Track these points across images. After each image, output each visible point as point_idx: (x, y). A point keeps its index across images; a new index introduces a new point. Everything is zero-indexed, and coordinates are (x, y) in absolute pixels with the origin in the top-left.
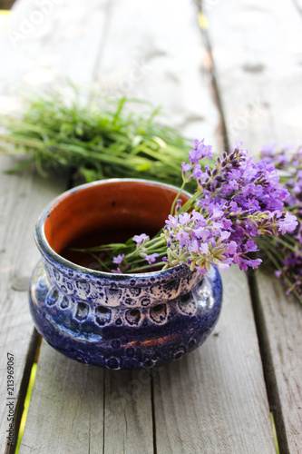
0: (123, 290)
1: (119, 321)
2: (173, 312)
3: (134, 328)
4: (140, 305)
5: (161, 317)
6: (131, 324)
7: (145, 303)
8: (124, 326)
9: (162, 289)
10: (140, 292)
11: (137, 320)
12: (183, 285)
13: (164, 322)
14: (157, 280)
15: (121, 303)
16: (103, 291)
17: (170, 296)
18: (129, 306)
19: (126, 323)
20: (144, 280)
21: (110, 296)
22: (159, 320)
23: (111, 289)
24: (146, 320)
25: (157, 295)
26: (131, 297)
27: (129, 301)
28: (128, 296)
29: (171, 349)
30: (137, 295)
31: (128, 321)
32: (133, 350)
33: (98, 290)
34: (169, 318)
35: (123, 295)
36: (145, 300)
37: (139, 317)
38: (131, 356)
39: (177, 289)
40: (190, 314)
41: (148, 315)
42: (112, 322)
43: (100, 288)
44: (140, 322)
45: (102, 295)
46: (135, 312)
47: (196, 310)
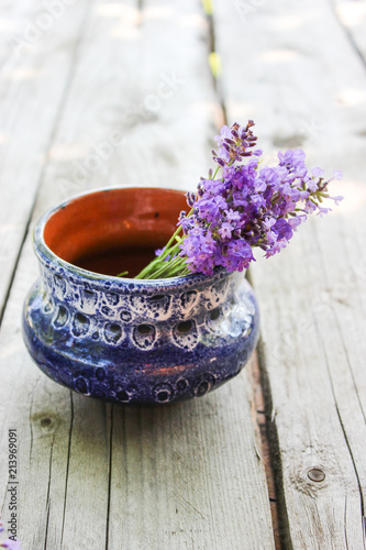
0: (98, 293)
1: (96, 335)
2: (164, 340)
3: (111, 347)
4: (119, 319)
5: (146, 342)
6: (109, 341)
7: (125, 317)
8: (100, 342)
9: (145, 303)
10: (118, 301)
11: (117, 338)
12: (175, 306)
13: (149, 348)
14: (136, 289)
15: (97, 310)
16: (78, 292)
17: (157, 315)
18: (107, 317)
19: (104, 339)
20: (120, 285)
21: (85, 300)
22: (143, 344)
23: (86, 291)
24: (127, 340)
25: (138, 309)
26: (108, 304)
27: (106, 310)
28: (104, 302)
29: (151, 383)
30: (115, 304)
31: (106, 338)
32: (104, 372)
33: (73, 289)
34: (156, 344)
35: (99, 301)
36: (125, 313)
37: (120, 335)
38: (101, 379)
39: (166, 309)
40: (186, 347)
41: (131, 336)
42: (88, 334)
43: (75, 287)
44: (119, 341)
45: (77, 296)
46: (115, 327)
47: (195, 345)
